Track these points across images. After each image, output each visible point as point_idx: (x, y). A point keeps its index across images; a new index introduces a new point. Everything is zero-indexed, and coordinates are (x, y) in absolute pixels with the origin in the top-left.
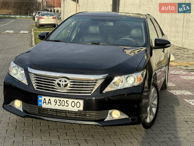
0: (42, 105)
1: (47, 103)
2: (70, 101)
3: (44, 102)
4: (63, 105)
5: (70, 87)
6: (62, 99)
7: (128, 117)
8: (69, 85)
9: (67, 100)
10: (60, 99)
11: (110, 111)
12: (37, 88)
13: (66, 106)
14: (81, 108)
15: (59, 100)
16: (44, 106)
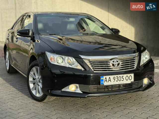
0: (104, 83)
1: (108, 81)
3: (105, 81)
4: (120, 80)
6: (119, 76)
13: (122, 80)
15: (116, 77)
16: (106, 84)
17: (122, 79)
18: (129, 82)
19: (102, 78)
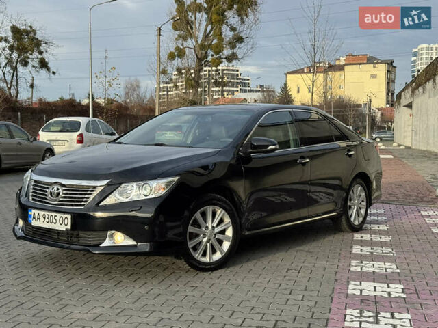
2: (59, 215)
5: (62, 197)
6: (50, 214)
7: (135, 243)
8: (61, 194)
9: (56, 214)
10: (48, 213)
11: (109, 232)
12: (33, 199)
14: (69, 227)
17: (54, 221)
18: (63, 228)
19: (30, 213)
